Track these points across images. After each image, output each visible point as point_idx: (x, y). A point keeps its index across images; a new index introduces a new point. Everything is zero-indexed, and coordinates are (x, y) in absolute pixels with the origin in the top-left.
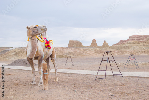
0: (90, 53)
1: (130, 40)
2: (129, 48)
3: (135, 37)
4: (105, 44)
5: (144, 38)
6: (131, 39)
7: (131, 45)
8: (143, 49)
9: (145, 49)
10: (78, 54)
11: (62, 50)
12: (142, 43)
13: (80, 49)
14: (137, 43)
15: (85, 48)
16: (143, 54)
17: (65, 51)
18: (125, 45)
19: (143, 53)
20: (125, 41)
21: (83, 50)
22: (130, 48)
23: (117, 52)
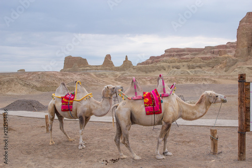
0: (107, 81)
1: (167, 56)
2: (165, 70)
3: (174, 51)
4: (127, 64)
5: (189, 53)
6: (167, 54)
7: (168, 64)
8: (188, 73)
9: (191, 74)
10: (90, 83)
11: (63, 77)
12: (185, 62)
13: (91, 75)
14: (178, 62)
15: (98, 73)
16: (189, 83)
17: (67, 79)
18: (158, 65)
19: (188, 81)
20: (158, 57)
21: (95, 76)
22: (167, 69)
23: (149, 79)
